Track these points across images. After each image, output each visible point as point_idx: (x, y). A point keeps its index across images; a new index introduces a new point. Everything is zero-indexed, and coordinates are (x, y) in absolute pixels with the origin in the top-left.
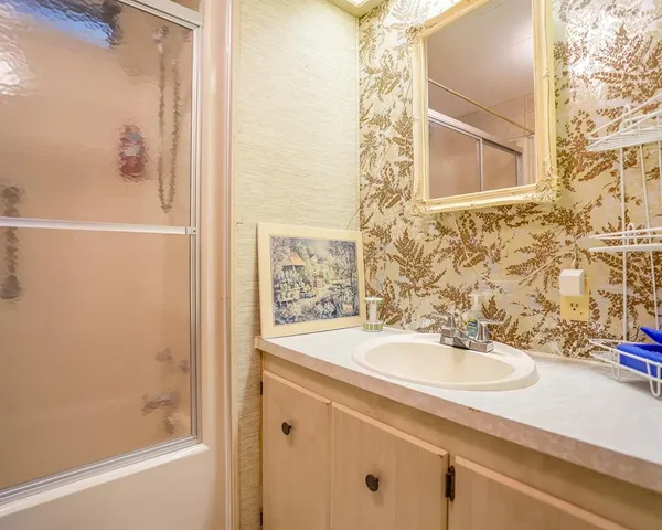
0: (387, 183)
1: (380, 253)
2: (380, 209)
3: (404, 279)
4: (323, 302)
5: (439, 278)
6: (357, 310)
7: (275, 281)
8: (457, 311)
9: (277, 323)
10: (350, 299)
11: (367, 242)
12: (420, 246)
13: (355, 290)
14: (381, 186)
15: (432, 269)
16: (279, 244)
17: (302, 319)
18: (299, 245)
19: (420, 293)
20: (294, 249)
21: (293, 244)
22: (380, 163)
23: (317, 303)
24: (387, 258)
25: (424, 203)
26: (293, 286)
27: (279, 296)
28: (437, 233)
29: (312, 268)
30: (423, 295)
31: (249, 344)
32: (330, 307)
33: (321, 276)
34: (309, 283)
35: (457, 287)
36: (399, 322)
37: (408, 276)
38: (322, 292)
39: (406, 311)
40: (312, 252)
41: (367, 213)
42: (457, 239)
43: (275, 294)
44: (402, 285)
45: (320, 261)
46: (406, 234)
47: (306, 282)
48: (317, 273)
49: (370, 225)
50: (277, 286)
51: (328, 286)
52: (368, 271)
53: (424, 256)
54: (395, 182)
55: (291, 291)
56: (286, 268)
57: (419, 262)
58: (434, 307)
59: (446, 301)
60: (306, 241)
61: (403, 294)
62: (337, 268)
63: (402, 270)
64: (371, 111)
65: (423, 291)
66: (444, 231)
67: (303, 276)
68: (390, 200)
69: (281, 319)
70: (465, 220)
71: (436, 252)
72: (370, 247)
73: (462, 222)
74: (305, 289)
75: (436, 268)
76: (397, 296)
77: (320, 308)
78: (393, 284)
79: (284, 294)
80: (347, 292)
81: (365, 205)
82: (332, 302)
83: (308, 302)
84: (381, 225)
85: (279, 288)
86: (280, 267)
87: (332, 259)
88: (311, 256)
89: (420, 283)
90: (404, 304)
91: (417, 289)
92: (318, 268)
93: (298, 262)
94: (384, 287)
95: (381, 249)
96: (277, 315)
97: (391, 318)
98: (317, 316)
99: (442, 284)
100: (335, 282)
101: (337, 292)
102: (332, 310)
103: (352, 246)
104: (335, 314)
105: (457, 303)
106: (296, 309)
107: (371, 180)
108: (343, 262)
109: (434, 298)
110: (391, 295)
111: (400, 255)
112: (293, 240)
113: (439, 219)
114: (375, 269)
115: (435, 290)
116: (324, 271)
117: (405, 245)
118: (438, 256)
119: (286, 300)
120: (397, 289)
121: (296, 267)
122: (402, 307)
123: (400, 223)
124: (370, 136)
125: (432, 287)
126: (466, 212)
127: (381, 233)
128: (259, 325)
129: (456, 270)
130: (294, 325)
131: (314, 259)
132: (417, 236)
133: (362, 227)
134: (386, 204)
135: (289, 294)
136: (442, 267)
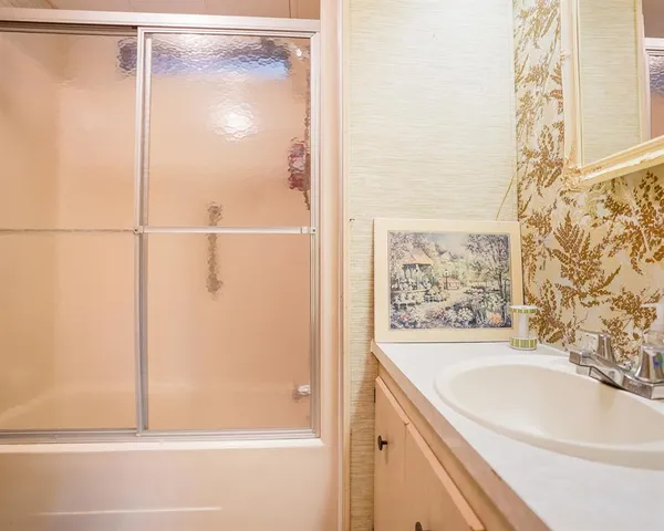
0: (545, 155)
1: (539, 248)
2: (538, 190)
3: (567, 282)
4: (457, 307)
5: (610, 279)
6: (509, 320)
7: (393, 281)
8: (637, 330)
9: (393, 327)
10: (497, 306)
11: (525, 235)
12: (586, 235)
13: (505, 296)
14: (538, 160)
15: (601, 267)
16: (398, 240)
17: (426, 325)
18: (424, 240)
19: (586, 301)
20: (418, 245)
21: (418, 240)
22: (538, 129)
23: (447, 309)
24: (547, 254)
25: (579, 171)
26: (415, 287)
27: (397, 298)
28: (608, 212)
29: (441, 267)
30: (590, 305)
31: (364, 347)
32: (466, 315)
33: (455, 277)
34: (437, 284)
35: (636, 293)
36: (560, 342)
37: (571, 277)
38: (456, 295)
39: (569, 325)
40: (443, 248)
41: (525, 198)
42: (635, 220)
43: (392, 296)
44: (564, 289)
45: (454, 258)
46: (568, 219)
47: (434, 283)
48: (449, 273)
49: (528, 213)
50: (396, 286)
51: (465, 289)
52: (526, 272)
53: (591, 248)
54: (555, 151)
55: (413, 293)
56: (405, 267)
57: (584, 258)
58: (605, 322)
59: (620, 314)
60: (435, 236)
61: (565, 303)
62: (478, 267)
63: (563, 269)
64: (527, 65)
65: (589, 299)
66: (617, 209)
67: (429, 276)
68: (549, 177)
69: (397, 323)
70: (648, 188)
71: (606, 241)
72: (528, 242)
73: (643, 191)
74: (432, 292)
75: (607, 265)
76: (558, 305)
77: (451, 314)
78: (554, 288)
79: (403, 295)
80: (493, 297)
81: (523, 187)
82: (470, 308)
83: (436, 307)
84: (539, 211)
85: (398, 289)
86: (399, 266)
87: (472, 257)
88: (441, 253)
89: (585, 288)
90: (565, 316)
91: (583, 296)
92: (450, 268)
93: (423, 259)
94: (544, 291)
95: (540, 242)
96: (393, 318)
97: (551, 334)
98: (447, 322)
99: (614, 289)
100: (474, 284)
101: (478, 296)
102: (470, 319)
103: (505, 240)
104: (473, 323)
105: (636, 319)
106: (419, 313)
107: (529, 154)
108: (489, 260)
109: (604, 310)
110: (551, 303)
111: (562, 249)
112: (416, 235)
113: (609, 192)
114: (533, 269)
115: (606, 297)
116: (461, 271)
117: (568, 235)
118: (609, 248)
119: (407, 302)
120: (559, 297)
121: (420, 266)
122: (565, 320)
123: (561, 204)
124: (527, 99)
125: (602, 293)
126: (649, 175)
127: (540, 222)
128: (373, 327)
129: (635, 267)
130: (415, 330)
131: (446, 257)
132: (582, 222)
133: (520, 216)
134: (545, 183)
135: (410, 296)
136: (615, 262)
